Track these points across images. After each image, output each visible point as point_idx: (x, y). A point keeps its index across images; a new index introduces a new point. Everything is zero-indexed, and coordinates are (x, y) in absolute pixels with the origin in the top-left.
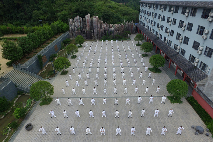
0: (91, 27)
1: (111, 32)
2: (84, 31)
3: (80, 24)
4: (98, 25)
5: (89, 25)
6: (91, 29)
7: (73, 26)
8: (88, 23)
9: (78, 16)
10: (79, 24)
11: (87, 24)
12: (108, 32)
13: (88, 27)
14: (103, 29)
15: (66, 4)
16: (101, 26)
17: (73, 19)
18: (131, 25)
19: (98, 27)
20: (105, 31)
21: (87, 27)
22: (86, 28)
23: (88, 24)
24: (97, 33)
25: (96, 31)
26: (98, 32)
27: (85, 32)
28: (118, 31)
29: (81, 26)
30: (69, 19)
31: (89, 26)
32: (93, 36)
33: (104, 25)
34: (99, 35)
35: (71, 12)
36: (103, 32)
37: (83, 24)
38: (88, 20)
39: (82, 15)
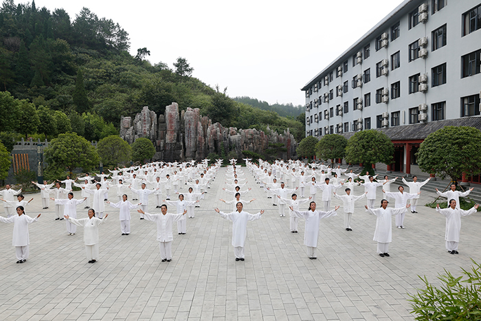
0: (178, 135)
1: (231, 146)
2: (160, 146)
3: (151, 126)
4: (196, 127)
5: (173, 128)
6: (178, 140)
7: (130, 131)
8: (171, 122)
9: (146, 109)
10: (147, 126)
11: (168, 126)
12: (223, 145)
13: (171, 133)
14: (210, 137)
15: (122, 92)
16: (204, 129)
17: (133, 117)
18: (284, 140)
19: (197, 133)
20: (216, 142)
21: (169, 133)
22: (164, 138)
23: (171, 125)
24: (194, 149)
25: (192, 144)
26: (197, 146)
27: (162, 145)
28: (251, 145)
29: (153, 132)
30: (122, 117)
31: (174, 131)
32: (181, 156)
33: (214, 128)
34: (199, 153)
35: (130, 106)
36: (211, 145)
37: (158, 128)
38: (171, 116)
39: (158, 105)
